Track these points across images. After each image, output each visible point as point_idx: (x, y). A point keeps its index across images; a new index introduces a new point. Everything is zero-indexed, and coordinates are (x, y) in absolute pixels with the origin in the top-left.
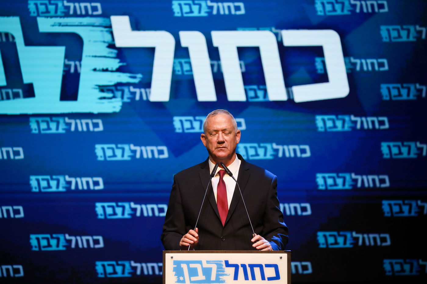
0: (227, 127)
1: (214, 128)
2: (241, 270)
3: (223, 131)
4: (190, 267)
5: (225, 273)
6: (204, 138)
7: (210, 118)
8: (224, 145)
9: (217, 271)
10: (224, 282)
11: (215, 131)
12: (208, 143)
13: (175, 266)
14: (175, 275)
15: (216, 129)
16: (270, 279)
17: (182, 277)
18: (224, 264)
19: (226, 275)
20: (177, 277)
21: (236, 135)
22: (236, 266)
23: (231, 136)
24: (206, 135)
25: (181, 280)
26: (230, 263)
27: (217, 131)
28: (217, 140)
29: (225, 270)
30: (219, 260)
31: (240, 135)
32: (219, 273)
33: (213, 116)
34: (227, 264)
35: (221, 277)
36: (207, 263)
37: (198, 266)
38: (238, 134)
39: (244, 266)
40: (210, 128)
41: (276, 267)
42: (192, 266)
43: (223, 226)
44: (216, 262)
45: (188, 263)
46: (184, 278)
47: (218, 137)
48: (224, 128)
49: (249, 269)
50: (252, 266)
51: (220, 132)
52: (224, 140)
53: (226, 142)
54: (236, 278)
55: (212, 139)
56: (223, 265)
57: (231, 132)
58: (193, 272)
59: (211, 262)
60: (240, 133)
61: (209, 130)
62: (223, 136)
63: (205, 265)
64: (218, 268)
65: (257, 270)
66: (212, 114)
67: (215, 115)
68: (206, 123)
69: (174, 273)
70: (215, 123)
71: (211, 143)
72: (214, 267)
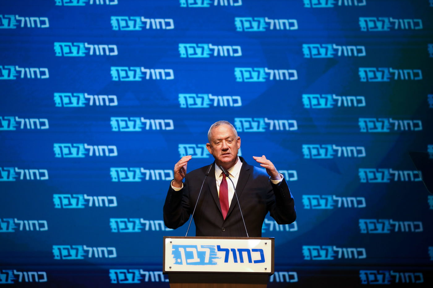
0: (229, 135)
1: (218, 137)
2: (231, 254)
3: (226, 140)
4: (187, 250)
5: (217, 256)
6: (209, 147)
7: (214, 129)
8: (228, 151)
9: (211, 255)
10: (216, 264)
11: (219, 140)
12: (214, 151)
13: (174, 250)
14: (173, 258)
15: (219, 138)
16: (256, 262)
17: (180, 259)
18: (216, 248)
19: (218, 258)
20: (175, 259)
21: (237, 142)
22: (227, 251)
23: (234, 143)
24: (211, 144)
25: (178, 262)
26: (221, 248)
27: (221, 140)
28: (222, 147)
29: (217, 254)
30: (212, 245)
31: (240, 141)
32: (212, 256)
33: (216, 127)
34: (219, 249)
35: (213, 260)
36: (202, 248)
37: (194, 250)
38: (238, 141)
39: (233, 250)
40: (214, 138)
41: (261, 251)
42: (188, 250)
43: (224, 219)
44: (209, 247)
45: (185, 247)
46: (181, 260)
47: (223, 145)
48: (227, 136)
49: (238, 253)
50: (240, 251)
51: (224, 141)
52: (228, 147)
53: (229, 149)
54: (226, 260)
55: (216, 147)
56: (215, 250)
57: (233, 140)
58: (189, 255)
59: (205, 247)
60: (240, 139)
61: (214, 139)
62: (226, 144)
63: (200, 249)
64: (211, 252)
65: (245, 254)
66: (215, 125)
67: (218, 126)
68: (211, 133)
69: (173, 255)
70: (218, 133)
71: (217, 151)
72: (208, 251)
